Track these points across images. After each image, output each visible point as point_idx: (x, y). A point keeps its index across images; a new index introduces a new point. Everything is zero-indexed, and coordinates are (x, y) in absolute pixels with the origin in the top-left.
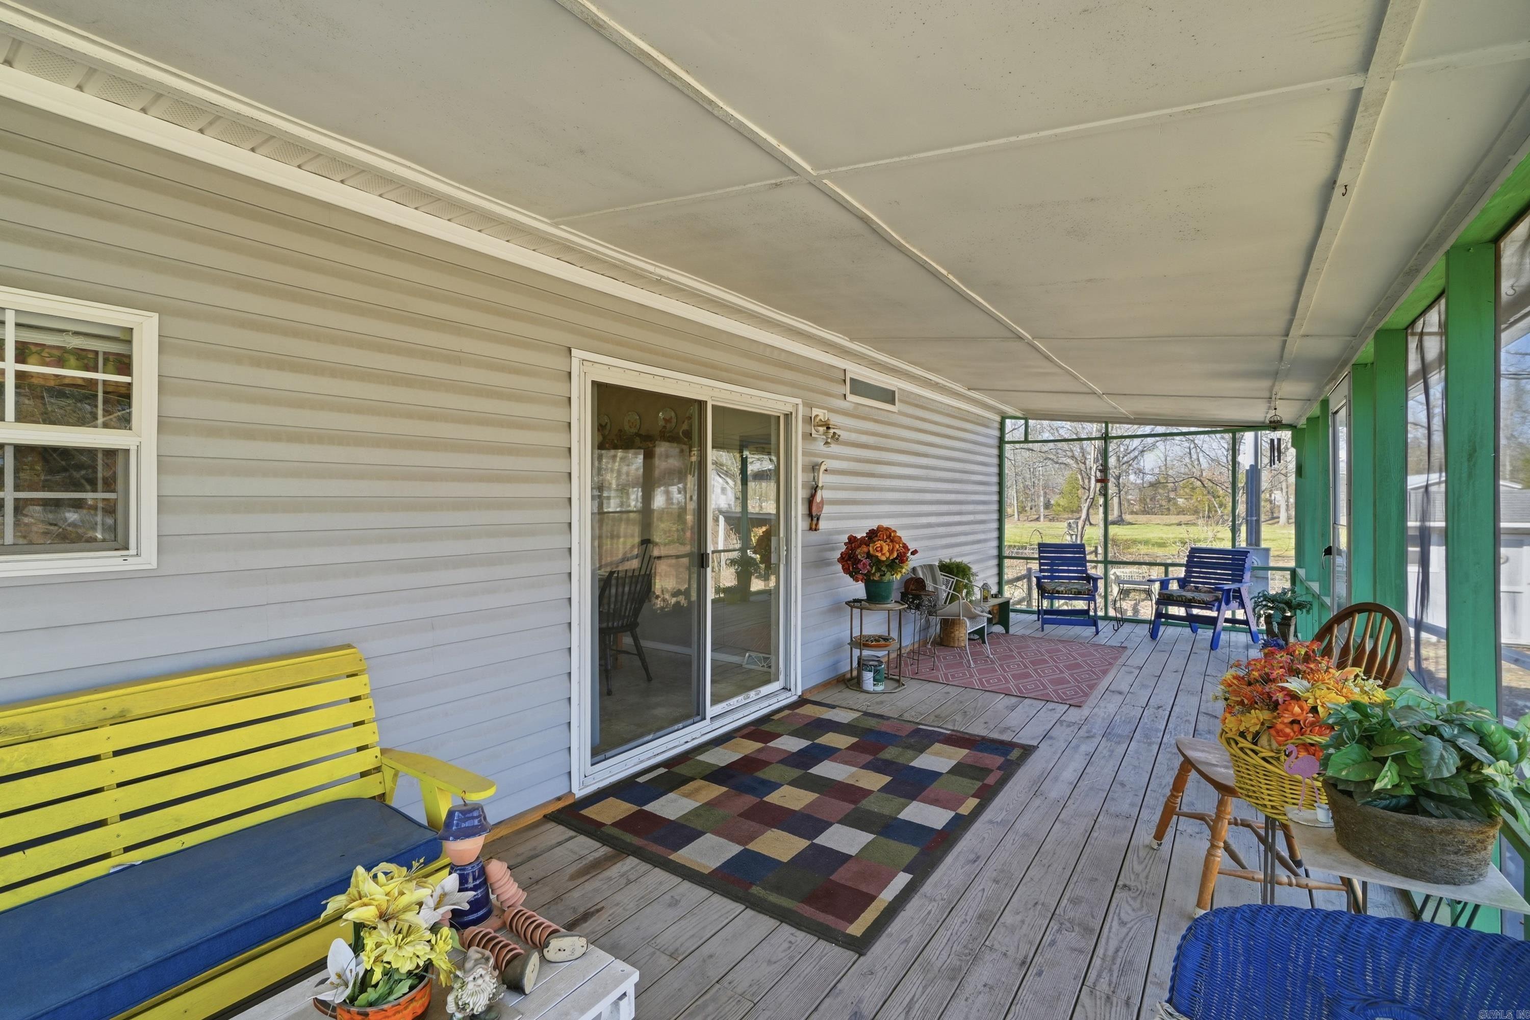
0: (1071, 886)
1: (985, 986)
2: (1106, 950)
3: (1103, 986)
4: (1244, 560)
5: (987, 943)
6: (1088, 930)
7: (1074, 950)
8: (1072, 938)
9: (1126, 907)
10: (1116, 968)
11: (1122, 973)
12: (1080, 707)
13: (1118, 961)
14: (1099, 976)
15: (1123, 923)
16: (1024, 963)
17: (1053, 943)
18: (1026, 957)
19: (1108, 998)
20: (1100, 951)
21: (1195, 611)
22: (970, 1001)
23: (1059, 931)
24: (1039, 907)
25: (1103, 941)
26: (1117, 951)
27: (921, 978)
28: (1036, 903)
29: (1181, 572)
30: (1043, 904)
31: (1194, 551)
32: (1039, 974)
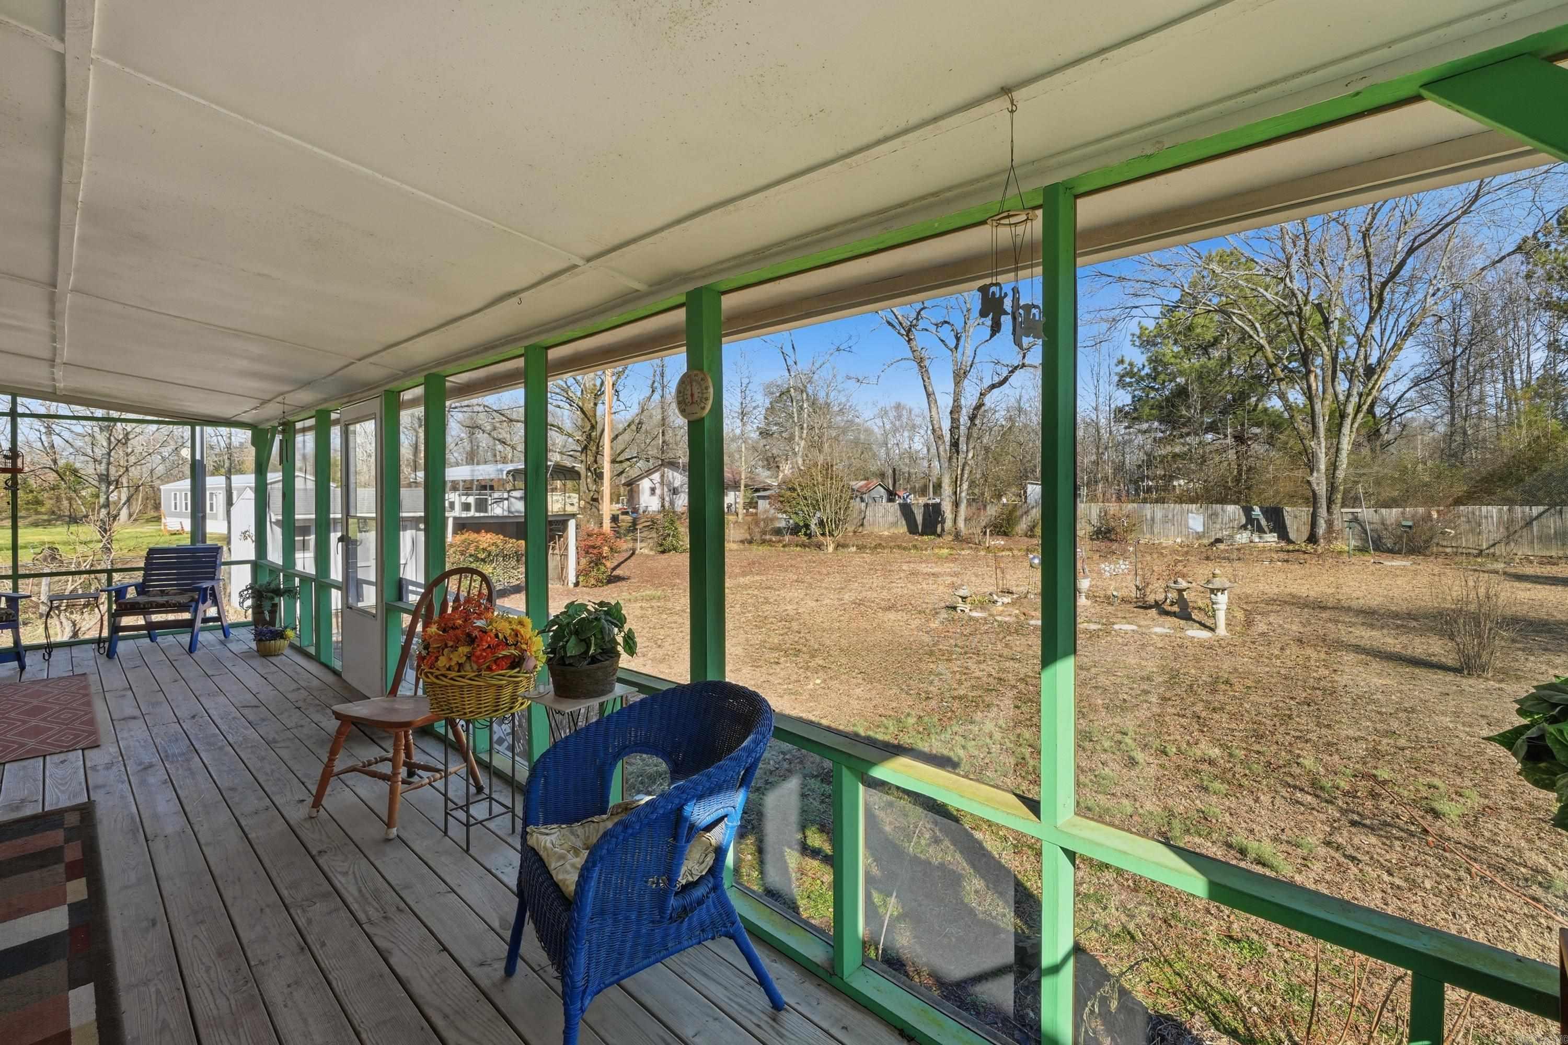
0: (277, 881)
1: (289, 986)
2: (352, 895)
3: (374, 915)
4: (216, 557)
5: (252, 963)
6: (325, 896)
7: (330, 913)
8: (319, 907)
9: (335, 864)
10: (370, 899)
11: (377, 898)
12: (98, 746)
13: (368, 895)
14: (366, 913)
15: (345, 874)
16: (302, 949)
17: (309, 921)
18: (299, 945)
19: (385, 918)
20: (350, 900)
21: (156, 618)
22: (290, 1003)
23: (304, 911)
24: (267, 910)
25: (343, 891)
26: (360, 891)
27: (222, 1032)
28: (262, 910)
29: (138, 577)
30: (268, 906)
31: (152, 551)
32: (323, 944)
